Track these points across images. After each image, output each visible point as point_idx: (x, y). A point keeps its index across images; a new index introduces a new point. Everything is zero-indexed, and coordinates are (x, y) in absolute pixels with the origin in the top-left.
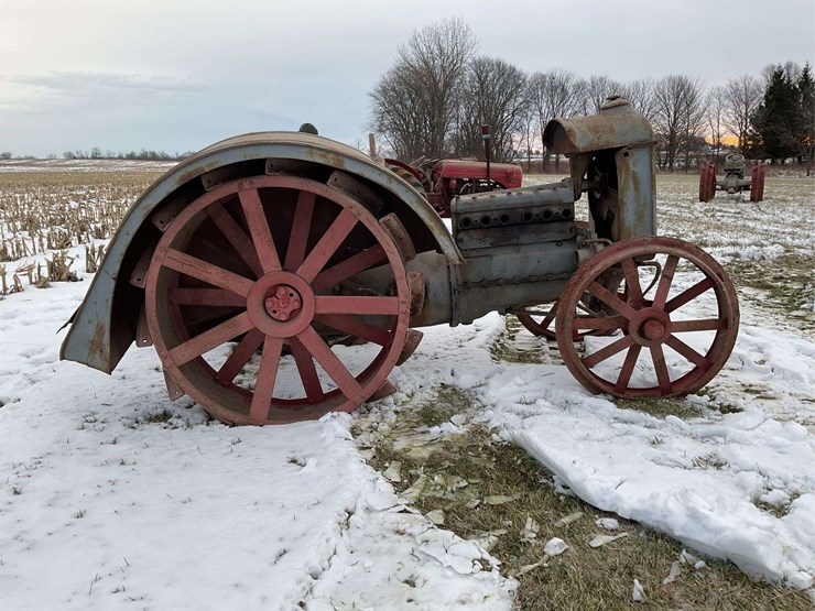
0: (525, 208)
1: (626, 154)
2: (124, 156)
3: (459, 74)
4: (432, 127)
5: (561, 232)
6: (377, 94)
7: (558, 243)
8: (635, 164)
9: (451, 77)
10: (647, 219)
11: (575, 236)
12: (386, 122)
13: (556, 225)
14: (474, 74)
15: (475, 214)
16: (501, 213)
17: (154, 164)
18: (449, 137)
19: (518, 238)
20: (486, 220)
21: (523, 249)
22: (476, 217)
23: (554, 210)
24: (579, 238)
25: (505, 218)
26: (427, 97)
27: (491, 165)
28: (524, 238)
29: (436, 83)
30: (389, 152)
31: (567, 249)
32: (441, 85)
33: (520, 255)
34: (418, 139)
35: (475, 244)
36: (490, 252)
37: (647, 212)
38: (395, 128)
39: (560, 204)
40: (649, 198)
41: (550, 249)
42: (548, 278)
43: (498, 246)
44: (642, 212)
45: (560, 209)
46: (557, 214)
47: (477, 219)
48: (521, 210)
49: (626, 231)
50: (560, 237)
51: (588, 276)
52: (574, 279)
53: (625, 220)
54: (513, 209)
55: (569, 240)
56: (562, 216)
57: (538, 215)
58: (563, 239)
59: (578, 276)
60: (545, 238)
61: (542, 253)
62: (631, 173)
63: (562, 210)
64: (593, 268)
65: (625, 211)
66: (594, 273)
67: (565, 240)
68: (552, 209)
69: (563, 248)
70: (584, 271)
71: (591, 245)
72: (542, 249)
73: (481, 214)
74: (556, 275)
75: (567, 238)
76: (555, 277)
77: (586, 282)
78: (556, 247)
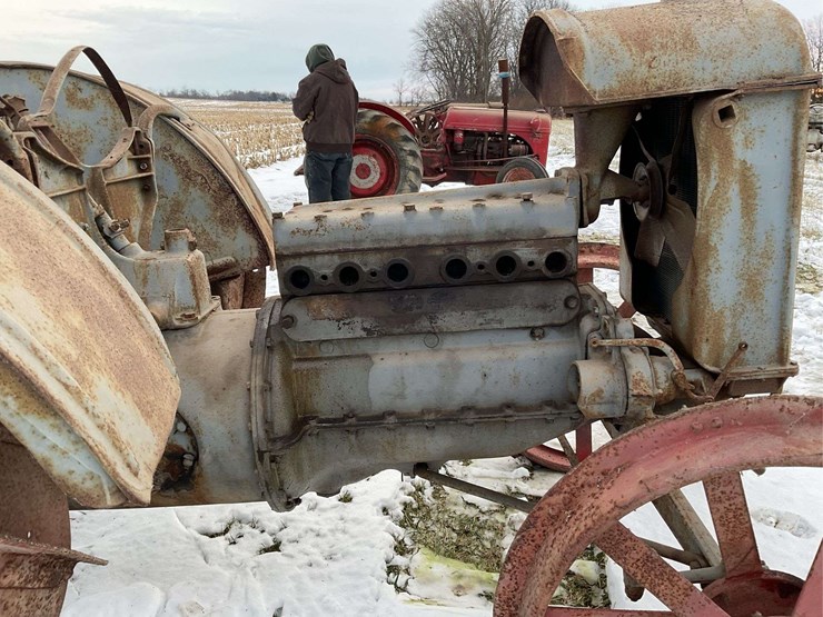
0: (450, 247)
1: (726, 114)
2: (165, 94)
3: (508, 10)
4: (478, 67)
5: (544, 307)
6: (420, 31)
7: (535, 332)
8: (747, 143)
9: (499, 14)
10: (770, 292)
11: (578, 318)
12: (429, 61)
13: (529, 290)
14: (525, 10)
15: (319, 260)
16: (387, 258)
17: (194, 102)
18: (496, 78)
19: (432, 319)
20: (348, 274)
21: (449, 343)
22: (324, 267)
23: (524, 253)
24: (587, 324)
25: (397, 271)
26: (474, 34)
27: (510, 113)
28: (449, 319)
29: (483, 21)
30: (432, 95)
31: (555, 348)
32: (488, 22)
33: (441, 357)
34: (462, 81)
35: (326, 330)
36: (367, 347)
37: (773, 272)
38: (439, 67)
39: (539, 238)
40: (779, 236)
41: (515, 346)
42: (505, 417)
43: (382, 335)
44: (759, 273)
45: (540, 253)
46: (531, 263)
47: (328, 272)
48: (438, 252)
49: (711, 322)
50: (539, 319)
51: (593, 510)
52: (549, 505)
53: (712, 293)
54: (421, 249)
55: (562, 325)
56: (544, 270)
57: (481, 266)
58: (548, 322)
59: (562, 496)
60: (500, 322)
61: (494, 355)
62: (736, 166)
63: (545, 255)
64: (609, 484)
65: (713, 269)
66: (612, 506)
67: (552, 326)
68: (517, 253)
69: (547, 344)
70: (582, 486)
71: (615, 353)
72: (495, 345)
73: (337, 260)
74: (526, 409)
75: (556, 322)
76: (524, 416)
77: (583, 529)
78: (529, 341)
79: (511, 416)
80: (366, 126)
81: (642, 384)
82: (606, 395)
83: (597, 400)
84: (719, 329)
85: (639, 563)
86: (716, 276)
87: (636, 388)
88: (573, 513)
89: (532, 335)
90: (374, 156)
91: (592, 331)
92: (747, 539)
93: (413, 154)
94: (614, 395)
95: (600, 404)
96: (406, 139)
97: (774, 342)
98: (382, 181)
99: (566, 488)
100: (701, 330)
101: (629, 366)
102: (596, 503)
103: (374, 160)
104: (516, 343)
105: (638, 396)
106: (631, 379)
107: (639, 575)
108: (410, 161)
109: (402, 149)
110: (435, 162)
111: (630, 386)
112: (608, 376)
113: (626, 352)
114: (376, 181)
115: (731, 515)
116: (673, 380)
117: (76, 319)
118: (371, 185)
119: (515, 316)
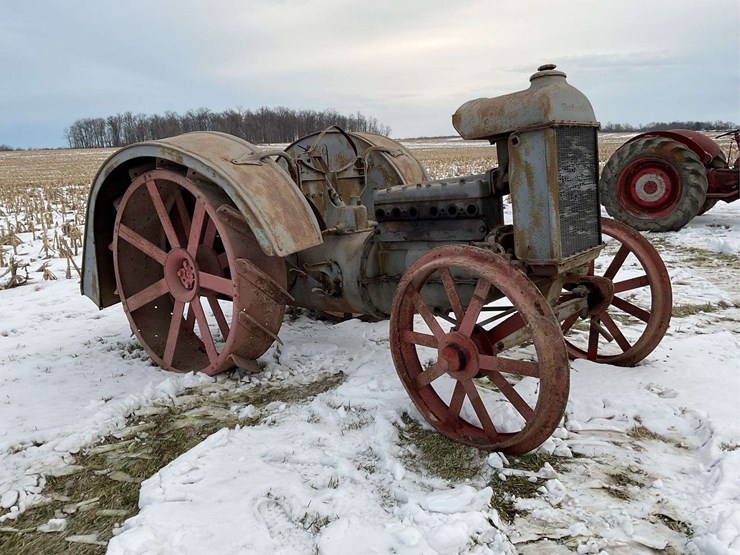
0: (432, 201)
1: (515, 141)
5: (470, 231)
8: (527, 153)
10: (545, 223)
13: (463, 222)
15: (387, 206)
16: (409, 206)
19: (429, 234)
20: (396, 212)
22: (388, 209)
23: (459, 205)
25: (413, 211)
28: (435, 235)
35: (390, 237)
36: (406, 245)
37: (545, 213)
39: (464, 198)
40: (545, 196)
43: (412, 241)
44: (538, 213)
45: (465, 205)
46: (462, 210)
47: (389, 212)
48: (427, 204)
49: (518, 236)
50: (470, 237)
53: (517, 222)
54: (421, 202)
56: (467, 213)
57: (443, 211)
58: (473, 239)
60: (455, 237)
62: (523, 163)
65: (516, 211)
68: (456, 205)
73: (392, 207)
75: (477, 238)
80: (653, 151)
84: (522, 240)
86: (518, 214)
90: (661, 175)
93: (695, 173)
96: (690, 160)
97: (549, 247)
98: (667, 196)
103: (660, 178)
108: (692, 179)
109: (685, 169)
110: (731, 180)
114: (661, 195)
117: (279, 210)
118: (656, 199)
119: (460, 234)
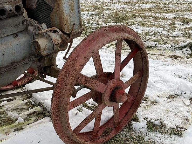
5: (17, 26)
7: (15, 35)
10: (75, 8)
11: (27, 27)
13: (11, 21)
23: (7, 7)
24: (31, 29)
37: (75, 2)
39: (11, 1)
41: (10, 42)
42: (15, 66)
44: (72, 3)
45: (12, 6)
46: (10, 10)
49: (65, 19)
50: (16, 30)
51: (75, 70)
52: (61, 75)
53: (64, 11)
55: (23, 31)
56: (15, 12)
58: (18, 31)
59: (64, 71)
60: (4, 34)
61: (5, 46)
63: (14, 7)
64: (76, 62)
65: (63, 4)
66: (80, 66)
67: (20, 32)
68: (5, 7)
69: (19, 38)
70: (69, 66)
71: (45, 34)
72: (3, 43)
74: (20, 62)
75: (21, 30)
76: (20, 64)
77: (74, 76)
78: (13, 39)
79: (16, 65)
81: (56, 41)
82: (47, 47)
83: (45, 49)
84: (67, 21)
85: (84, 81)
86: (64, 5)
87: (55, 42)
88: (69, 74)
89: (14, 37)
91: (34, 30)
92: (101, 66)
94: (49, 47)
95: (46, 50)
97: (78, 22)
99: (65, 68)
100: (63, 22)
101: (51, 37)
102: (75, 68)
104: (10, 41)
105: (57, 44)
106: (53, 40)
107: (85, 84)
111: (54, 42)
112: (46, 41)
113: (48, 33)
115: (97, 61)
116: (61, 38)
119: (8, 31)
